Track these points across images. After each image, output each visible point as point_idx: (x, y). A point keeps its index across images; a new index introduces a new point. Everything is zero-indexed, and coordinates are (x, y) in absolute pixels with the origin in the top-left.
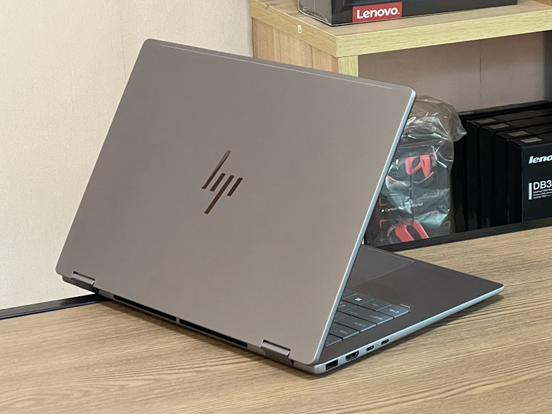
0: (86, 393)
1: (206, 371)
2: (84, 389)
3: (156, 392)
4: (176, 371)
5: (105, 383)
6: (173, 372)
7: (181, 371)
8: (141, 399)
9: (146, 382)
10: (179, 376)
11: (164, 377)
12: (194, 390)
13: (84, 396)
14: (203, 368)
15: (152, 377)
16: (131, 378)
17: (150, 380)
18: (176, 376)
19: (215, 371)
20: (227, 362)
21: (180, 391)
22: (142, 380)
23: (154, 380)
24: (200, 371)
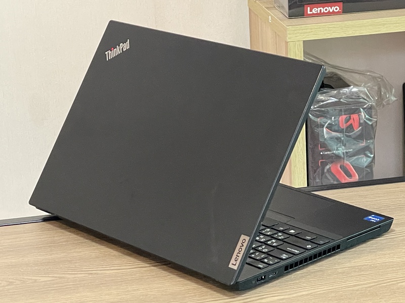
0: (11, 283)
1: (95, 273)
2: (11, 280)
3: (55, 286)
4: (76, 272)
5: (26, 277)
6: (73, 272)
7: (79, 272)
8: (42, 290)
9: (53, 279)
10: (76, 275)
11: (67, 276)
12: (81, 286)
13: (8, 285)
14: (95, 272)
15: (58, 275)
16: (44, 275)
17: (56, 277)
18: (73, 276)
19: (102, 274)
20: (112, 268)
21: (71, 286)
22: (50, 277)
23: (58, 277)
24: (91, 274)
